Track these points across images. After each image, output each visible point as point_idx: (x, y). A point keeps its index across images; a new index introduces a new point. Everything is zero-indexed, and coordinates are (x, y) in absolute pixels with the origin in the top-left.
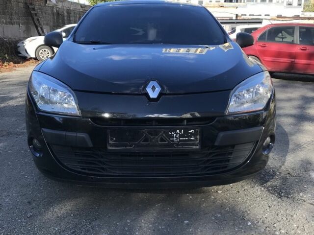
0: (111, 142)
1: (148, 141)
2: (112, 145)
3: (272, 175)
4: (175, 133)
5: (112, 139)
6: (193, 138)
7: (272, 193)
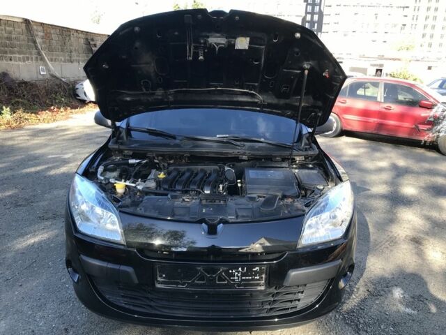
0: (159, 279)
1: (204, 280)
2: (160, 283)
3: (349, 293)
4: (237, 271)
5: (161, 276)
6: (258, 278)
7: (347, 323)
